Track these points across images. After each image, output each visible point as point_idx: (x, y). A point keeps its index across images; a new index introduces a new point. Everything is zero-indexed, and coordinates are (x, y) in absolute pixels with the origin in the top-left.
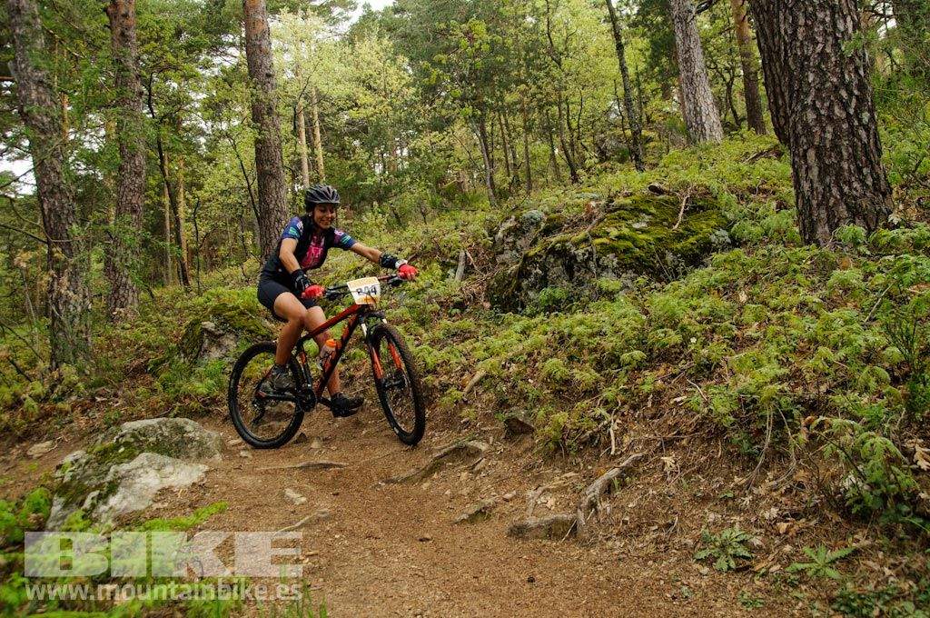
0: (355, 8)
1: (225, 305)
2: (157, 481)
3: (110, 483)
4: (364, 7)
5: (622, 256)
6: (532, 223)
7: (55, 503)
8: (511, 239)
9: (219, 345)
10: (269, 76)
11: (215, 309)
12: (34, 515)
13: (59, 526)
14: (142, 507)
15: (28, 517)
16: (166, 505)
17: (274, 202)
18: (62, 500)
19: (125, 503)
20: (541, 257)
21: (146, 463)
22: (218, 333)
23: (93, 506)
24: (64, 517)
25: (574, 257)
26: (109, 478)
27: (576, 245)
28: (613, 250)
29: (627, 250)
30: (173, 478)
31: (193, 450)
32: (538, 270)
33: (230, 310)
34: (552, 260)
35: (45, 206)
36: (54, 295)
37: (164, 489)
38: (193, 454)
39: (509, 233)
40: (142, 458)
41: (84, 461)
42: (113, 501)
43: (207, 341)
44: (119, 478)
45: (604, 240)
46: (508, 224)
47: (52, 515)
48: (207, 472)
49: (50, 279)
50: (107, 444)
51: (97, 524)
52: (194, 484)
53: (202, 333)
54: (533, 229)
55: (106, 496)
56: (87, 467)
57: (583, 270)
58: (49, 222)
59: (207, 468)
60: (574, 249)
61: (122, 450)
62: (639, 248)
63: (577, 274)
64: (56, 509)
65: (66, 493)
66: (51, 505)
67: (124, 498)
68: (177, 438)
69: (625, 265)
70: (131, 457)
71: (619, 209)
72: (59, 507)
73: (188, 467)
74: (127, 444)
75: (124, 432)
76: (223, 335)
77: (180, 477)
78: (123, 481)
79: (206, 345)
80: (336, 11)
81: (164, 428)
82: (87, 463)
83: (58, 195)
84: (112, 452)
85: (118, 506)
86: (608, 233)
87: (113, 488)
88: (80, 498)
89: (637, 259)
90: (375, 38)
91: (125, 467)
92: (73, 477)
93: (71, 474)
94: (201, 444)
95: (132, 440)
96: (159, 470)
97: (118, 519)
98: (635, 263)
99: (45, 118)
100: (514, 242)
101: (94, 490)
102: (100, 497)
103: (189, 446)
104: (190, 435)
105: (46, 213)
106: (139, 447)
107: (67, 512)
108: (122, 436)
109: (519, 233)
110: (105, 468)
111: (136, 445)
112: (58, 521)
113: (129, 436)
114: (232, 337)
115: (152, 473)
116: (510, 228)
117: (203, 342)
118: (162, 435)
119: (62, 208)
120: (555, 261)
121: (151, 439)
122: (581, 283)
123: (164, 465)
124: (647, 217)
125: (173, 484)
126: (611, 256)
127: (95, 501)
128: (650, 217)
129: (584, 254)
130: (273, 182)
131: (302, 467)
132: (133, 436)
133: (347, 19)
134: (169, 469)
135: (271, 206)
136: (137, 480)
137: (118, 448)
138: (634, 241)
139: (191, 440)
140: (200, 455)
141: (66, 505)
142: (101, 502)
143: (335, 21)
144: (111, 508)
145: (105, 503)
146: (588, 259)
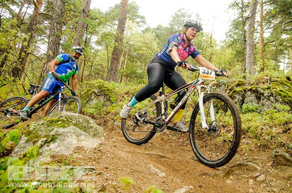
0: (146, 24)
1: (103, 85)
2: (76, 142)
3: (53, 136)
4: (148, 25)
5: (283, 98)
6: (223, 84)
7: (22, 139)
8: (214, 87)
9: (98, 99)
10: (123, 30)
11: (100, 86)
12: (11, 142)
13: (20, 151)
14: (67, 153)
15: (8, 142)
16: (81, 156)
17: (114, 67)
18: (26, 138)
19: (58, 149)
20: (242, 92)
21: (72, 131)
22: (98, 94)
23: (42, 146)
24: (24, 147)
25: (263, 94)
26: (52, 133)
27: (264, 89)
28: (280, 95)
29: (285, 97)
30: (83, 142)
31: (92, 132)
32: (240, 97)
33: (104, 88)
34: (249, 94)
35: (50, 39)
36: (44, 69)
37: (79, 147)
38: (92, 134)
39: (214, 85)
40: (71, 128)
41: (42, 123)
42: (52, 146)
43: (93, 96)
44: (58, 135)
45: (276, 90)
46: (213, 82)
47: (19, 145)
48: (101, 144)
49: (45, 62)
50: (54, 118)
51: (41, 157)
52: (95, 148)
53: (92, 93)
54: (223, 86)
55: (49, 142)
56: (42, 126)
57: (266, 100)
58: (50, 44)
59: (100, 142)
60: (263, 91)
61: (60, 122)
62: (289, 97)
63: (262, 101)
64: (22, 141)
65: (29, 135)
66: (20, 139)
67: (58, 146)
68: (85, 124)
69: (285, 102)
70: (64, 127)
71: (276, 81)
72: (24, 141)
73: (91, 139)
74: (62, 121)
75: (62, 115)
76: (100, 95)
77: (88, 143)
78: (60, 137)
79: (92, 98)
80: (141, 24)
81: (80, 119)
82: (42, 124)
83: (55, 37)
84: (55, 122)
85: (54, 150)
86: (276, 88)
87: (53, 139)
88: (35, 140)
89: (290, 100)
90: (151, 33)
91: (61, 130)
92: (34, 129)
93: (34, 127)
94: (96, 130)
95: (65, 119)
96: (78, 136)
97: (53, 157)
98: (289, 102)
99: (59, 11)
100: (216, 89)
101: (44, 137)
102: (46, 142)
103: (90, 130)
104: (92, 125)
105: (50, 41)
106: (68, 124)
107: (26, 145)
108: (61, 117)
109: (218, 86)
110: (50, 129)
111: (67, 122)
112: (21, 148)
113: (64, 117)
114: (103, 97)
115: (74, 137)
116: (214, 84)
117: (91, 96)
118: (79, 121)
119: (55, 41)
120: (251, 94)
121: (73, 122)
122: (263, 105)
123: (81, 135)
124: (287, 87)
125: (84, 145)
126: (280, 97)
127: (43, 143)
128: (288, 87)
129: (268, 93)
130: (116, 61)
131: (148, 154)
132: (66, 118)
133: (144, 26)
134: (83, 137)
135: (113, 68)
136: (67, 138)
137: (58, 121)
138: (287, 94)
139: (92, 127)
140: (94, 135)
141: (27, 141)
142: (46, 144)
143: (140, 26)
144: (50, 150)
145: (48, 146)
146: (270, 96)
